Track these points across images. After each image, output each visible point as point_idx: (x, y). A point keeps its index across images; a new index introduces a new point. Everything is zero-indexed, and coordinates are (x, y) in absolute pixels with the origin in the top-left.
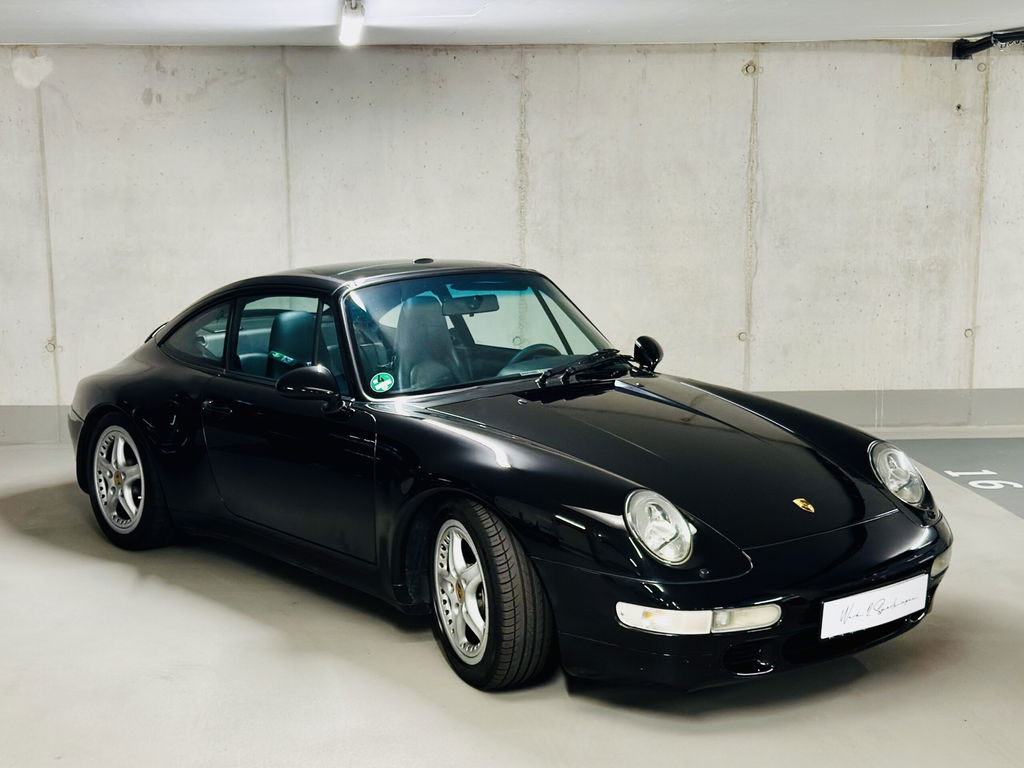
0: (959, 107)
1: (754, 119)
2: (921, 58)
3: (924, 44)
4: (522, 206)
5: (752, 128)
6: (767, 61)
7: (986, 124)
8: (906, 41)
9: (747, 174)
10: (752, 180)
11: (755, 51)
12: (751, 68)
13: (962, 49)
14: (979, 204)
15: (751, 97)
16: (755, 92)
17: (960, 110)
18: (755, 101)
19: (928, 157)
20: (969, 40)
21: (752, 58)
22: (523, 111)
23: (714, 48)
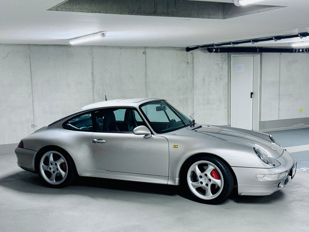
0: (188, 63)
1: (146, 64)
2: (179, 51)
3: (180, 48)
4: (93, 87)
5: (145, 68)
6: (148, 51)
7: (193, 66)
8: (176, 47)
9: (145, 78)
10: (146, 80)
11: (145, 49)
12: (144, 53)
13: (188, 49)
18: (146, 61)
19: (182, 74)
20: (190, 47)
21: (145, 50)
22: (92, 62)
23: (136, 48)
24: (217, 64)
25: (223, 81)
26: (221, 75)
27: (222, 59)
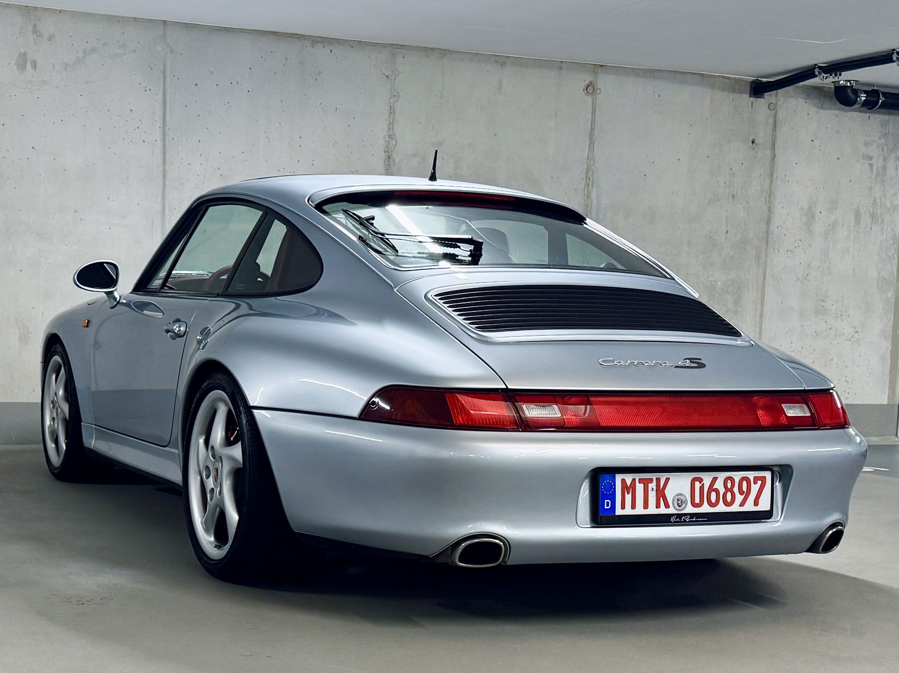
0: (753, 142)
1: (591, 134)
2: (726, 94)
3: (728, 81)
5: (589, 147)
6: (606, 82)
7: (774, 157)
8: (714, 76)
9: (584, 190)
10: (588, 196)
11: (594, 72)
13: (759, 88)
14: (767, 232)
15: (590, 117)
16: (593, 112)
17: (754, 144)
18: (593, 122)
19: (730, 186)
20: (765, 80)
21: (591, 80)
22: (392, 111)
23: (560, 66)
24: (863, 156)
25: (883, 229)
26: (875, 200)
27: (883, 141)
